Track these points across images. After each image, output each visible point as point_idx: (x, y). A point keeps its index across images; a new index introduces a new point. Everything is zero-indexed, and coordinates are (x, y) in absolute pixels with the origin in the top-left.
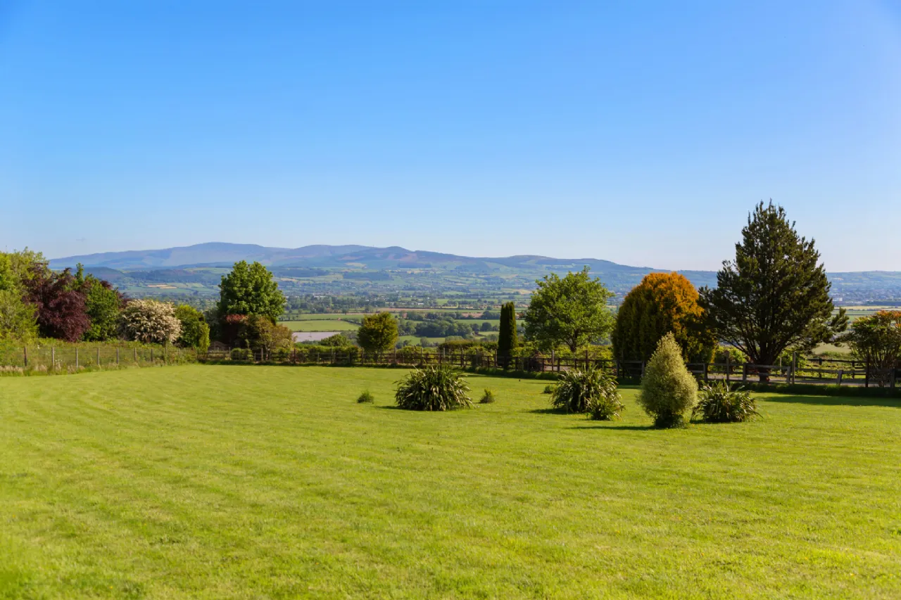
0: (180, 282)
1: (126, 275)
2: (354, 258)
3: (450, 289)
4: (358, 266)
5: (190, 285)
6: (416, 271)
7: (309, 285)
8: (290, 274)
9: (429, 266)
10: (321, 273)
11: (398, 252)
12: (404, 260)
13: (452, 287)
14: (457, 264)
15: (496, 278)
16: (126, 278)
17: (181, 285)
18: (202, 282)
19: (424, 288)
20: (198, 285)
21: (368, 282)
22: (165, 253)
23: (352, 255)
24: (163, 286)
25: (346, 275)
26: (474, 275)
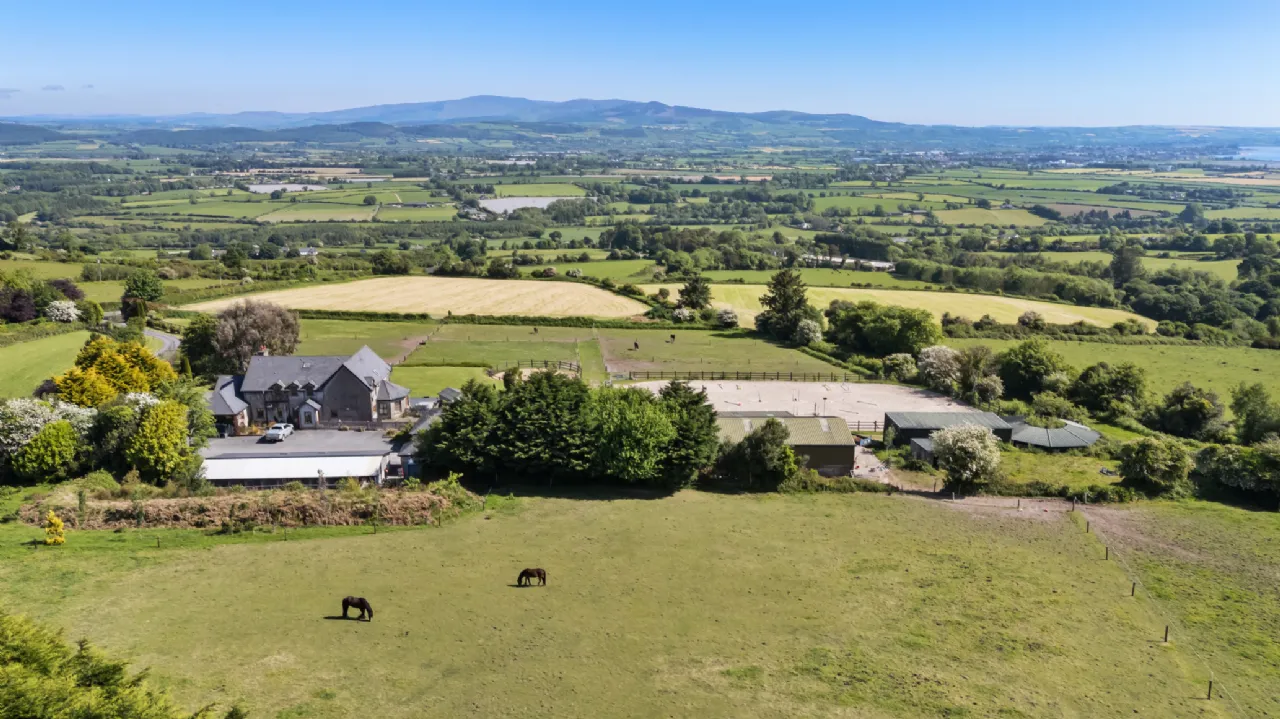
0: (448, 137)
1: (397, 130)
2: (612, 113)
3: (698, 146)
4: (617, 123)
5: (457, 140)
6: (673, 127)
7: (567, 141)
8: (550, 130)
9: (684, 122)
10: (579, 130)
11: (657, 107)
12: (663, 115)
13: (700, 143)
14: (712, 120)
15: (747, 135)
16: (398, 133)
17: (448, 140)
18: (468, 137)
19: (674, 145)
20: (465, 140)
21: (623, 138)
22: (438, 106)
23: (612, 110)
24: (431, 141)
25: (603, 132)
26: (726, 132)
